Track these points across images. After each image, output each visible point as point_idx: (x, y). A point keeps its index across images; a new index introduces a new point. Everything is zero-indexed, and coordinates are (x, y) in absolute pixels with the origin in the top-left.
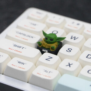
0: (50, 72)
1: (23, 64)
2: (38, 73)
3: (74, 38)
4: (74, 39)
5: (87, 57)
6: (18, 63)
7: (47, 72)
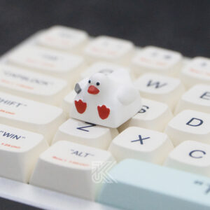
0: (87, 154)
1: (17, 139)
2: (55, 157)
3: (155, 86)
4: (157, 87)
5: (188, 124)
6: (4, 135)
7: (79, 155)
